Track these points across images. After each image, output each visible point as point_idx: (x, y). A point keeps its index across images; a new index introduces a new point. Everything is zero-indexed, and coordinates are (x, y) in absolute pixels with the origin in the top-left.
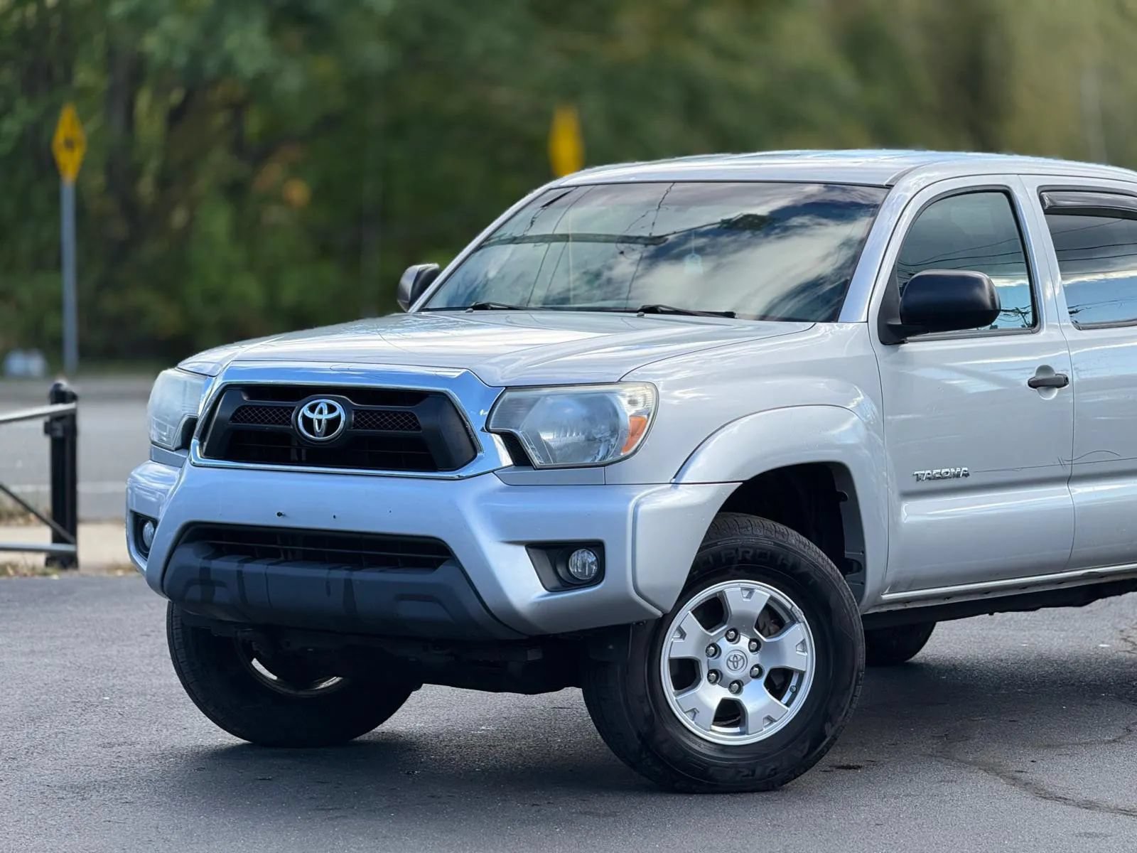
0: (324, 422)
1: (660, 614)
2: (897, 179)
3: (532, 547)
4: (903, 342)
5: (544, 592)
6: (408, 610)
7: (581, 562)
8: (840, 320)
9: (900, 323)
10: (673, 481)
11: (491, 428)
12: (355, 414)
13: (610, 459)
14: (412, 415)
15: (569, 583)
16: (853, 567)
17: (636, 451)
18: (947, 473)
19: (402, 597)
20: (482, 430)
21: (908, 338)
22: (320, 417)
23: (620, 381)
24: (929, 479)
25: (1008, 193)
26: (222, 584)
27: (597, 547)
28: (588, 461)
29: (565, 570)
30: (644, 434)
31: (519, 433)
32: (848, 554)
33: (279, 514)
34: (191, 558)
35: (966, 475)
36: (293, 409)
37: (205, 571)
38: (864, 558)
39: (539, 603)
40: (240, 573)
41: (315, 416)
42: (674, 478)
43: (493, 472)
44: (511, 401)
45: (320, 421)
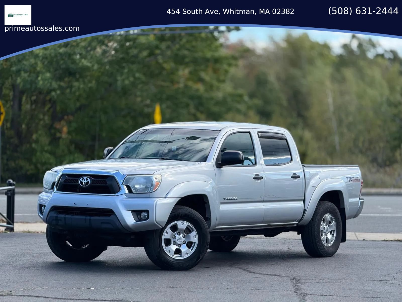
0: (85, 183)
1: (161, 227)
2: (222, 129)
3: (133, 211)
4: (222, 167)
5: (135, 221)
6: (104, 226)
7: (144, 215)
8: (207, 161)
9: (221, 163)
10: (165, 197)
11: (124, 184)
12: (93, 181)
13: (150, 192)
14: (105, 181)
15: (140, 220)
16: (208, 219)
17: (157, 190)
18: (232, 198)
19: (102, 223)
20: (122, 184)
21: (223, 166)
22: (84, 181)
23: (153, 174)
24: (227, 200)
25: (250, 133)
26: (61, 220)
27: (147, 211)
28: (146, 192)
29: (140, 216)
30: (158, 186)
31: (130, 185)
32: (207, 216)
33: (74, 204)
34: (53, 214)
35: (237, 199)
36: (78, 179)
37: (57, 217)
38: (211, 217)
39: (134, 224)
40: (65, 218)
41: (83, 181)
42: (165, 196)
43: (124, 194)
44: (128, 178)
45: (84, 182)
